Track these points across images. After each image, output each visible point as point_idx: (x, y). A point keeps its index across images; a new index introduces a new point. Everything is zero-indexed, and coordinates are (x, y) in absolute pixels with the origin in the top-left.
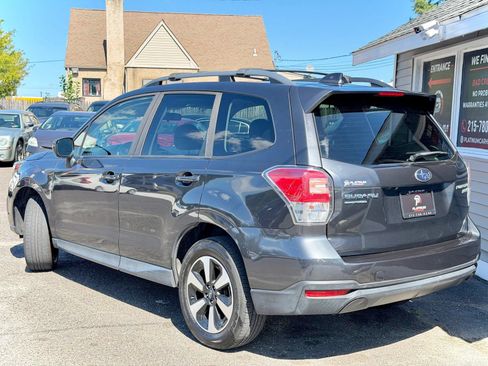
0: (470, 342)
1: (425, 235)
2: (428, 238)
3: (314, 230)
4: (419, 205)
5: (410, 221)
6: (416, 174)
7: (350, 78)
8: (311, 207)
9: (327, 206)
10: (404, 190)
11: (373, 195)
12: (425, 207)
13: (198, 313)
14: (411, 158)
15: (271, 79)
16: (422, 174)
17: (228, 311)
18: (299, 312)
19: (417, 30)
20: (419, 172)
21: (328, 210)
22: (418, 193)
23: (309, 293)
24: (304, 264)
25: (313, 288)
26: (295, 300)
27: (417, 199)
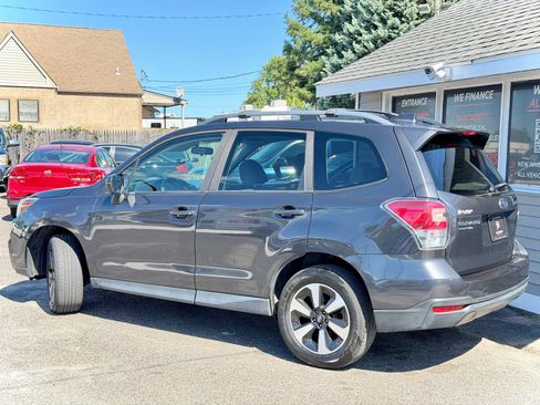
0: (520, 348)
6: (500, 203)
9: (445, 232)
10: (491, 217)
12: (500, 232)
13: (305, 337)
14: (491, 189)
17: (343, 333)
18: (425, 327)
19: (428, 71)
20: (502, 201)
22: (498, 219)
23: (437, 309)
25: (439, 305)
26: (422, 317)
27: (498, 224)
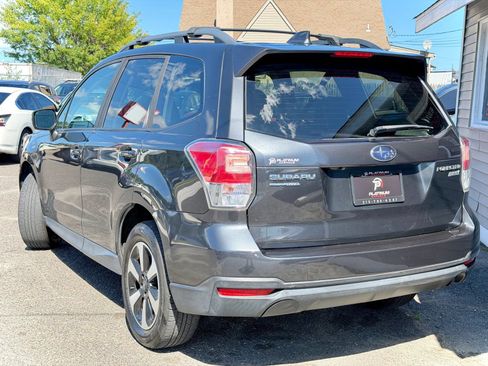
0: (462, 357)
1: (388, 226)
2: (391, 230)
3: (232, 217)
4: (379, 189)
5: (364, 208)
6: (372, 151)
7: (340, 39)
8: (230, 189)
9: (248, 187)
10: (358, 171)
11: (308, 176)
12: (387, 193)
13: (135, 305)
14: (372, 132)
15: (217, 40)
16: (381, 151)
17: (155, 305)
18: (214, 313)
20: (378, 149)
21: (250, 192)
22: (378, 175)
23: (222, 291)
24: (218, 256)
25: (225, 286)
26: (208, 299)
27: (377, 182)
